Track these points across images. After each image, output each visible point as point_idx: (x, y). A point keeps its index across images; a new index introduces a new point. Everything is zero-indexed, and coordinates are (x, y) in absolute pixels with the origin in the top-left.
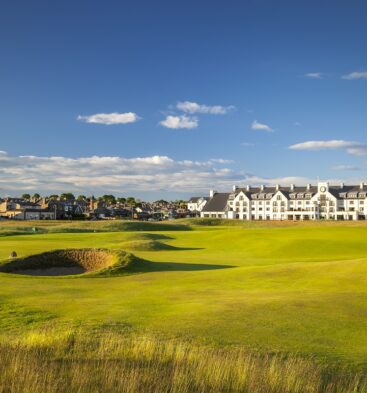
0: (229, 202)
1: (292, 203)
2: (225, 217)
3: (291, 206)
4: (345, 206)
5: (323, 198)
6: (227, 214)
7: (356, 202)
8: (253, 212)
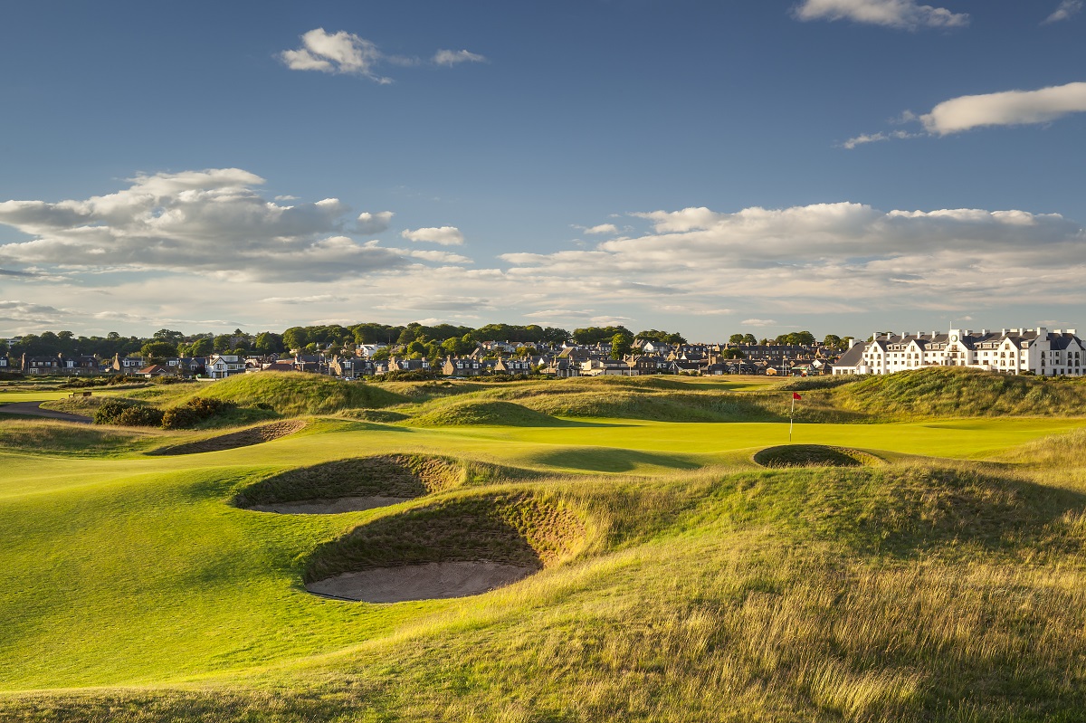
0: (864, 354)
1: (926, 355)
2: (857, 372)
3: (926, 359)
4: (978, 358)
5: (955, 349)
6: (858, 369)
7: (991, 353)
8: (888, 367)
